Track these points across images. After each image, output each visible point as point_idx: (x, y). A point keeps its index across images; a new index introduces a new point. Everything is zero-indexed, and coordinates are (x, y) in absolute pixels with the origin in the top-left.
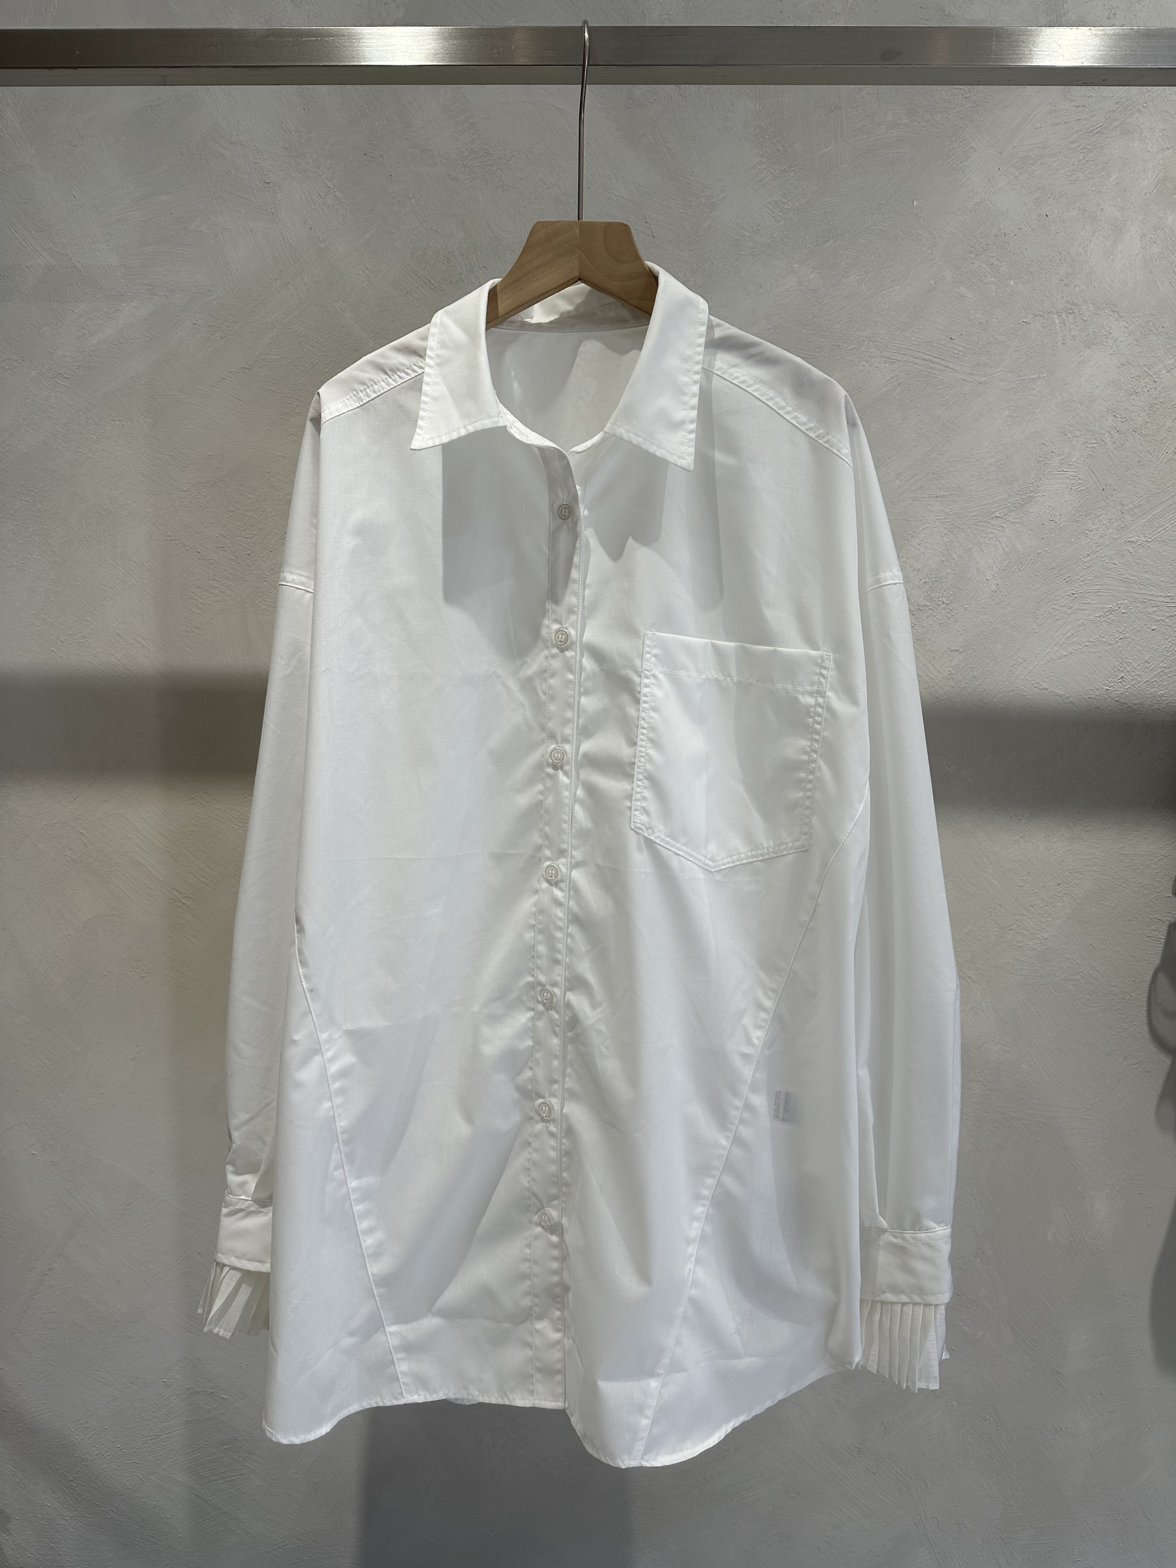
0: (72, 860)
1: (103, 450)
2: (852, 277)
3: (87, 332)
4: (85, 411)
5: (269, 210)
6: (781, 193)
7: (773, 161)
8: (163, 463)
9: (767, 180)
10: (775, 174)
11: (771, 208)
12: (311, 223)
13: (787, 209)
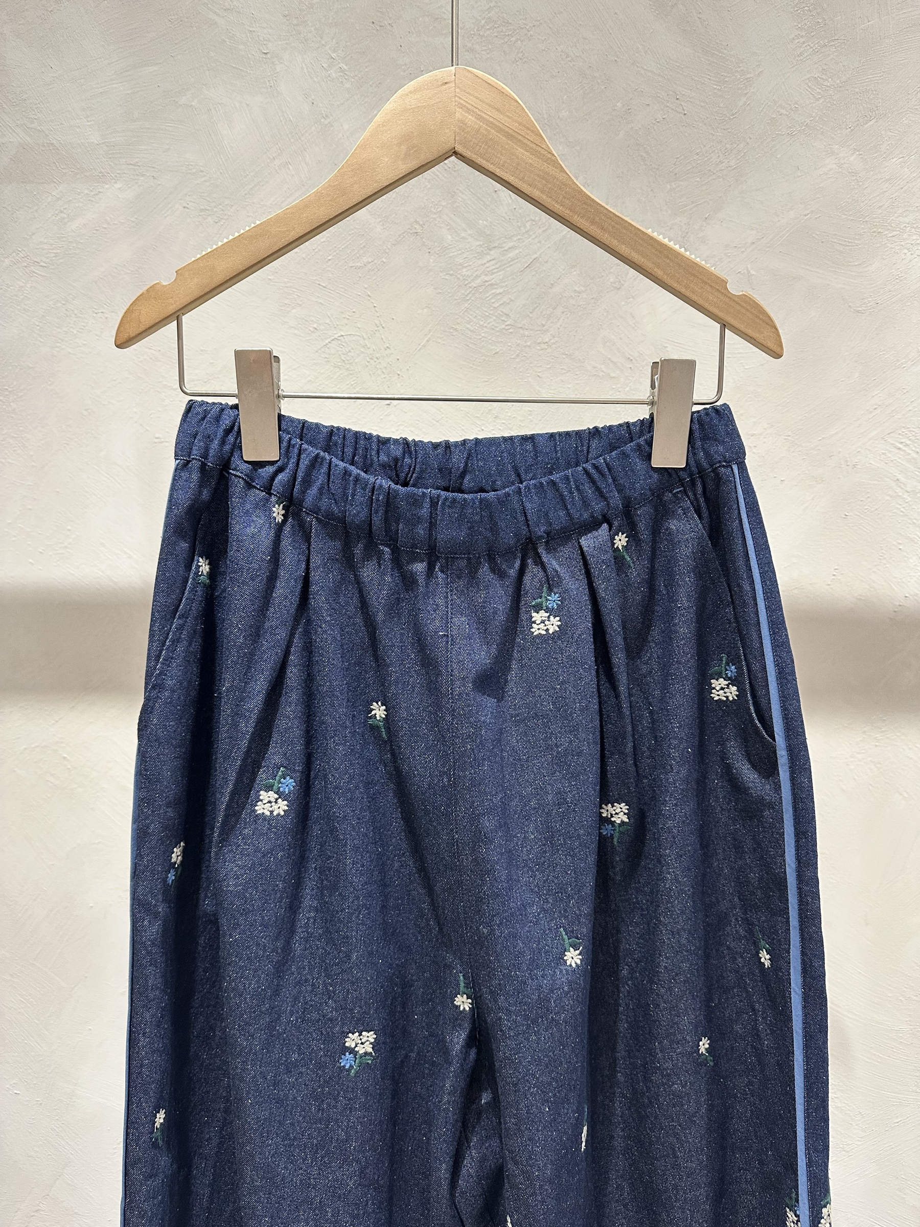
0: (55, 786)
1: (85, 345)
2: (895, 159)
3: (65, 216)
4: (63, 302)
5: (268, 84)
6: (821, 69)
7: (812, 34)
8: (151, 358)
9: (806, 54)
10: (814, 48)
11: (810, 84)
12: (313, 97)
13: (828, 86)
